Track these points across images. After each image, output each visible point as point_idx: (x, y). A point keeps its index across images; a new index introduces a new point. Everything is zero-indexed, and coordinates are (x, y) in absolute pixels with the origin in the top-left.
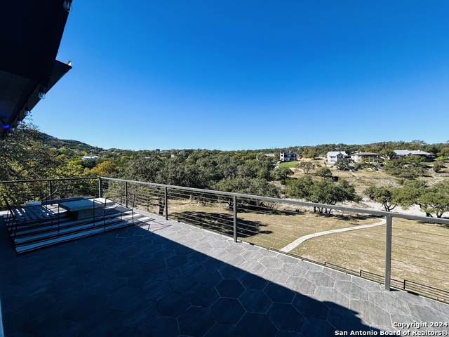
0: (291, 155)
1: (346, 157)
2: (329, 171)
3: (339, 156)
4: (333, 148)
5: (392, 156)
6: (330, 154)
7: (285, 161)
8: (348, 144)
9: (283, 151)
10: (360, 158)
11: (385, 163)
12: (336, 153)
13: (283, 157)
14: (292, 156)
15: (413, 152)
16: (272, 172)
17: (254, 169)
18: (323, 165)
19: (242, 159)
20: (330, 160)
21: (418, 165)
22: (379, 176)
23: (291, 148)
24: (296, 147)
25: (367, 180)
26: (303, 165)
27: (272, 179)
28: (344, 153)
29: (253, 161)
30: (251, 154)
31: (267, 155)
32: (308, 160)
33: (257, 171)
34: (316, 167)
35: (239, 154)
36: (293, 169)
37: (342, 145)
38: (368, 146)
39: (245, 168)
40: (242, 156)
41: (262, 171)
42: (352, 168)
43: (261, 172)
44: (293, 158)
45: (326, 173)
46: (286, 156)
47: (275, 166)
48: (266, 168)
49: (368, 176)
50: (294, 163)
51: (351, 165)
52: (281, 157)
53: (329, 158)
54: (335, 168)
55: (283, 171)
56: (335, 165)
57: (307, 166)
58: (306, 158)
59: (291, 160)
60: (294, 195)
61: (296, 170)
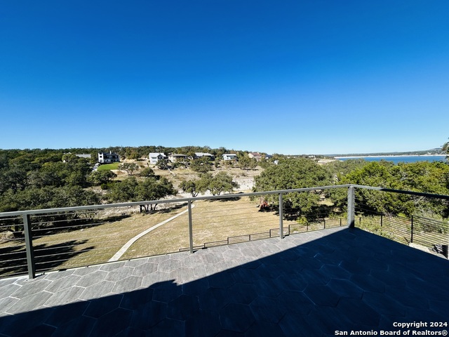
0: (113, 155)
1: (165, 158)
2: (151, 171)
3: (160, 157)
4: (154, 149)
5: (195, 156)
6: (151, 155)
7: (105, 163)
8: (166, 147)
9: (102, 151)
10: (175, 159)
11: (191, 162)
12: (156, 155)
13: (102, 159)
14: (114, 157)
15: (205, 154)
16: (89, 177)
17: (60, 174)
18: (146, 166)
19: (36, 160)
20: (152, 160)
21: (208, 163)
22: (187, 172)
23: (111, 149)
24: (118, 148)
25: (180, 176)
26: (126, 166)
27: (89, 185)
28: (163, 154)
29: (57, 164)
30: (53, 155)
31: (80, 156)
32: (131, 161)
33: (64, 176)
34: (140, 168)
35: (29, 155)
36: (115, 171)
37: (161, 147)
38: (180, 149)
39: (43, 175)
40: (34, 157)
41: (73, 175)
42: (170, 167)
43: (72, 177)
44: (114, 159)
45: (149, 173)
46: (105, 157)
47: (92, 169)
48: (79, 172)
49: (181, 173)
50: (116, 164)
51: (169, 164)
52: (100, 159)
53: (151, 159)
54: (156, 167)
55: (103, 174)
56: (156, 165)
57: (131, 167)
58: (129, 159)
59: (112, 162)
60: (118, 199)
61: (119, 172)
